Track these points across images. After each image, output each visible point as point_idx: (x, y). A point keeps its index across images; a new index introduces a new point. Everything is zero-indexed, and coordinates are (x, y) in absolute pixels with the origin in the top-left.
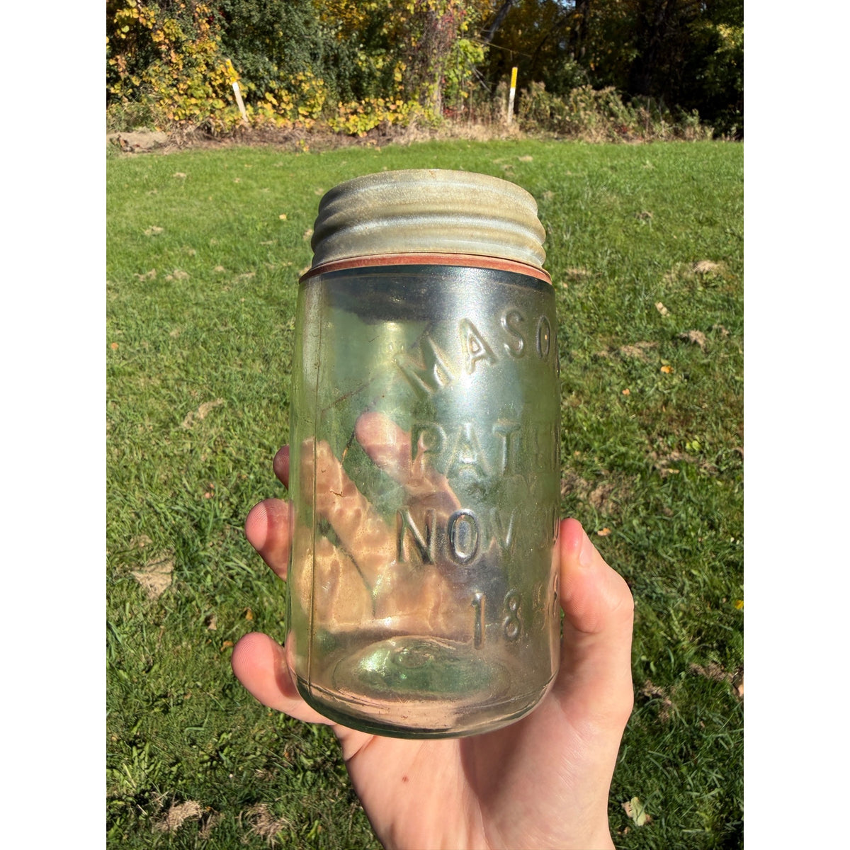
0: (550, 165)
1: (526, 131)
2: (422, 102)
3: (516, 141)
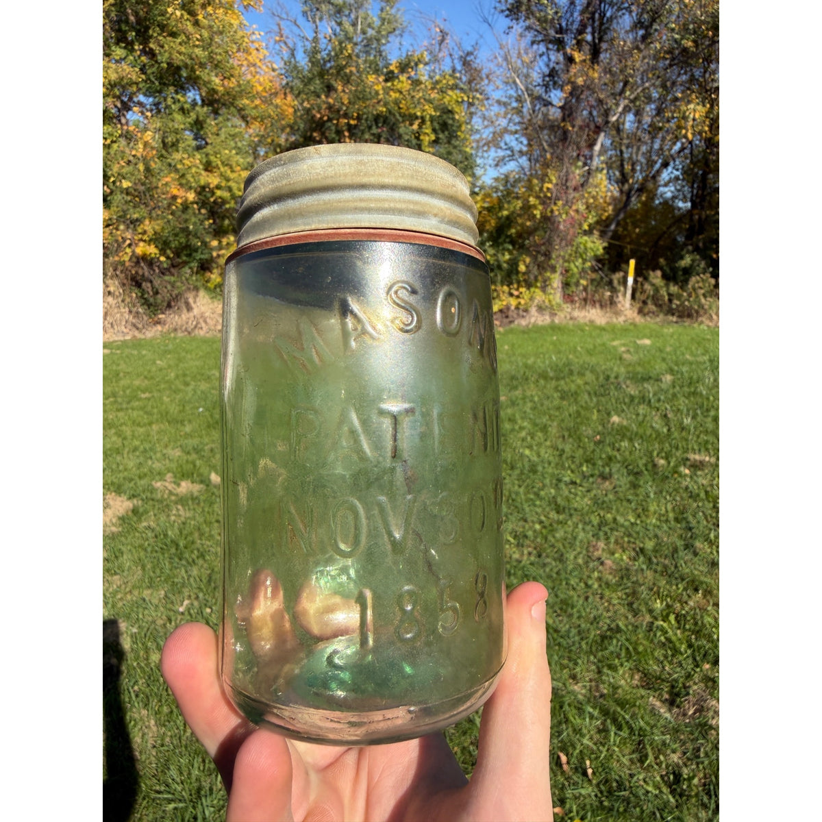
0: (668, 349)
1: (645, 315)
2: (544, 289)
3: (634, 325)
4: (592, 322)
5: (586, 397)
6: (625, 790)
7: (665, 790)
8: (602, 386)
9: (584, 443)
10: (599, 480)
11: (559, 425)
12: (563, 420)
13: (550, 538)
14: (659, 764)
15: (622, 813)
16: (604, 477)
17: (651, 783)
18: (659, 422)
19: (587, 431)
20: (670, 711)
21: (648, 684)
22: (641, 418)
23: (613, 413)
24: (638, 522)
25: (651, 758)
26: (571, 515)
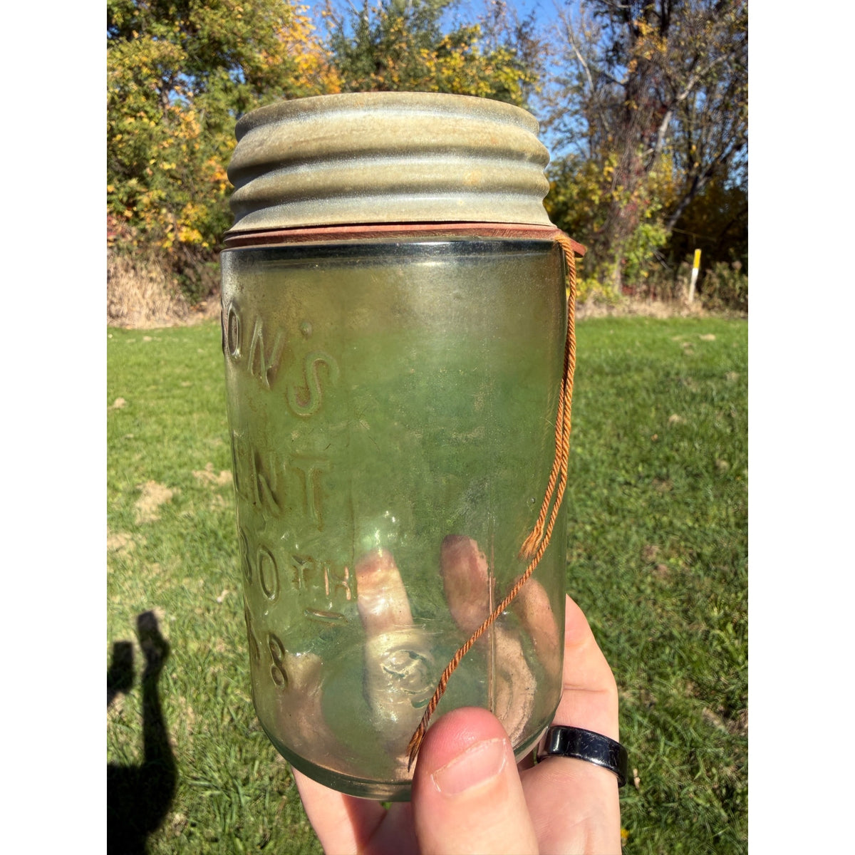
0: (735, 345)
1: (709, 309)
2: (601, 280)
3: (698, 320)
4: (652, 315)
5: (644, 394)
6: (674, 801)
7: (716, 803)
8: (662, 383)
9: (641, 442)
10: (656, 481)
11: (614, 423)
12: (618, 418)
13: (601, 540)
14: (712, 777)
15: (670, 825)
16: (661, 479)
17: (702, 796)
18: (722, 421)
19: (644, 429)
20: (724, 723)
21: (701, 694)
22: (702, 417)
23: (672, 411)
24: (696, 526)
25: (702, 771)
26: (624, 517)
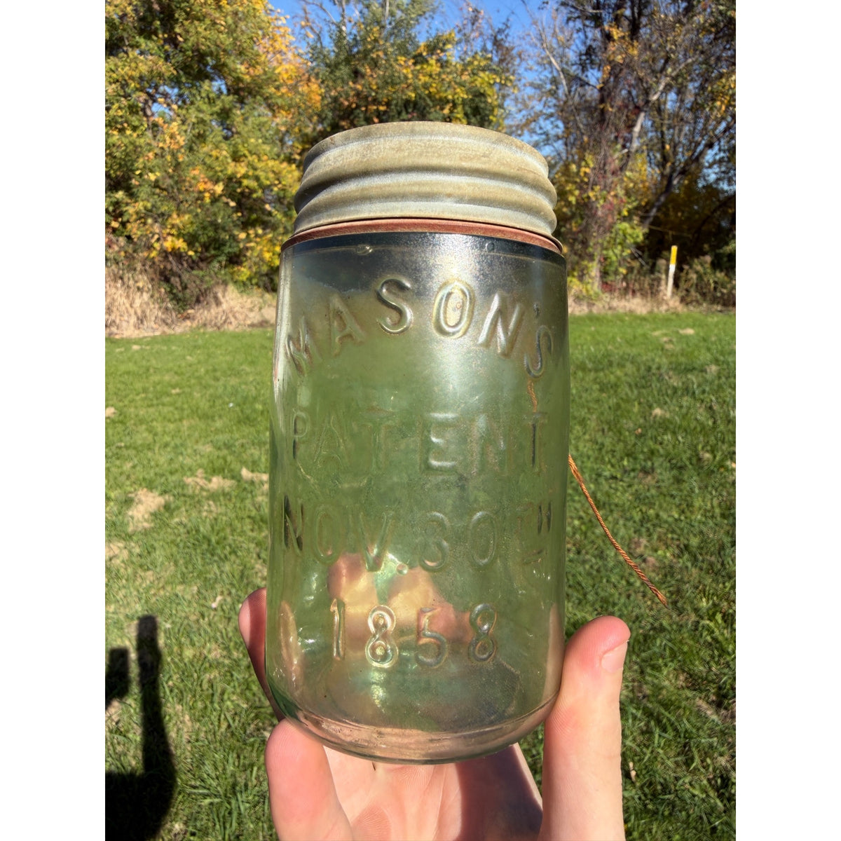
0: (713, 339)
1: (687, 304)
2: (581, 278)
3: (677, 315)
4: (631, 311)
5: (627, 389)
6: (670, 793)
7: (712, 793)
8: (644, 377)
9: (625, 437)
10: (641, 475)
11: (598, 418)
12: (602, 413)
13: (589, 534)
14: (706, 768)
15: (667, 817)
16: (646, 472)
17: (697, 786)
18: (704, 414)
19: (628, 424)
20: (717, 713)
21: (693, 685)
22: (684, 410)
23: (655, 405)
24: (682, 518)
25: (697, 762)
26: (611, 511)
